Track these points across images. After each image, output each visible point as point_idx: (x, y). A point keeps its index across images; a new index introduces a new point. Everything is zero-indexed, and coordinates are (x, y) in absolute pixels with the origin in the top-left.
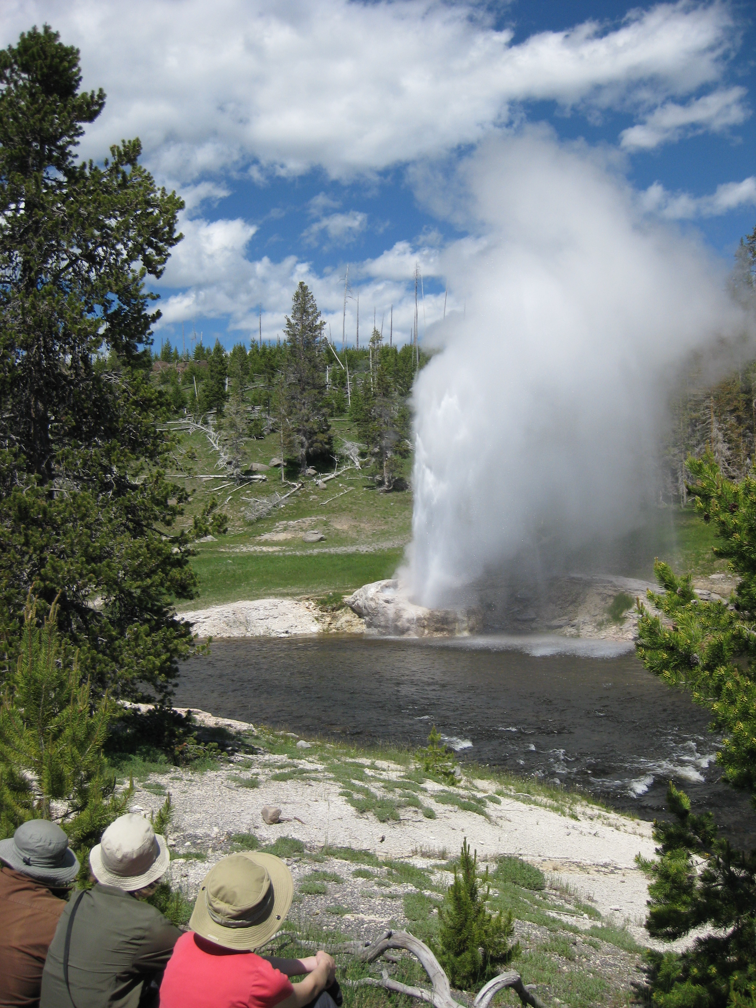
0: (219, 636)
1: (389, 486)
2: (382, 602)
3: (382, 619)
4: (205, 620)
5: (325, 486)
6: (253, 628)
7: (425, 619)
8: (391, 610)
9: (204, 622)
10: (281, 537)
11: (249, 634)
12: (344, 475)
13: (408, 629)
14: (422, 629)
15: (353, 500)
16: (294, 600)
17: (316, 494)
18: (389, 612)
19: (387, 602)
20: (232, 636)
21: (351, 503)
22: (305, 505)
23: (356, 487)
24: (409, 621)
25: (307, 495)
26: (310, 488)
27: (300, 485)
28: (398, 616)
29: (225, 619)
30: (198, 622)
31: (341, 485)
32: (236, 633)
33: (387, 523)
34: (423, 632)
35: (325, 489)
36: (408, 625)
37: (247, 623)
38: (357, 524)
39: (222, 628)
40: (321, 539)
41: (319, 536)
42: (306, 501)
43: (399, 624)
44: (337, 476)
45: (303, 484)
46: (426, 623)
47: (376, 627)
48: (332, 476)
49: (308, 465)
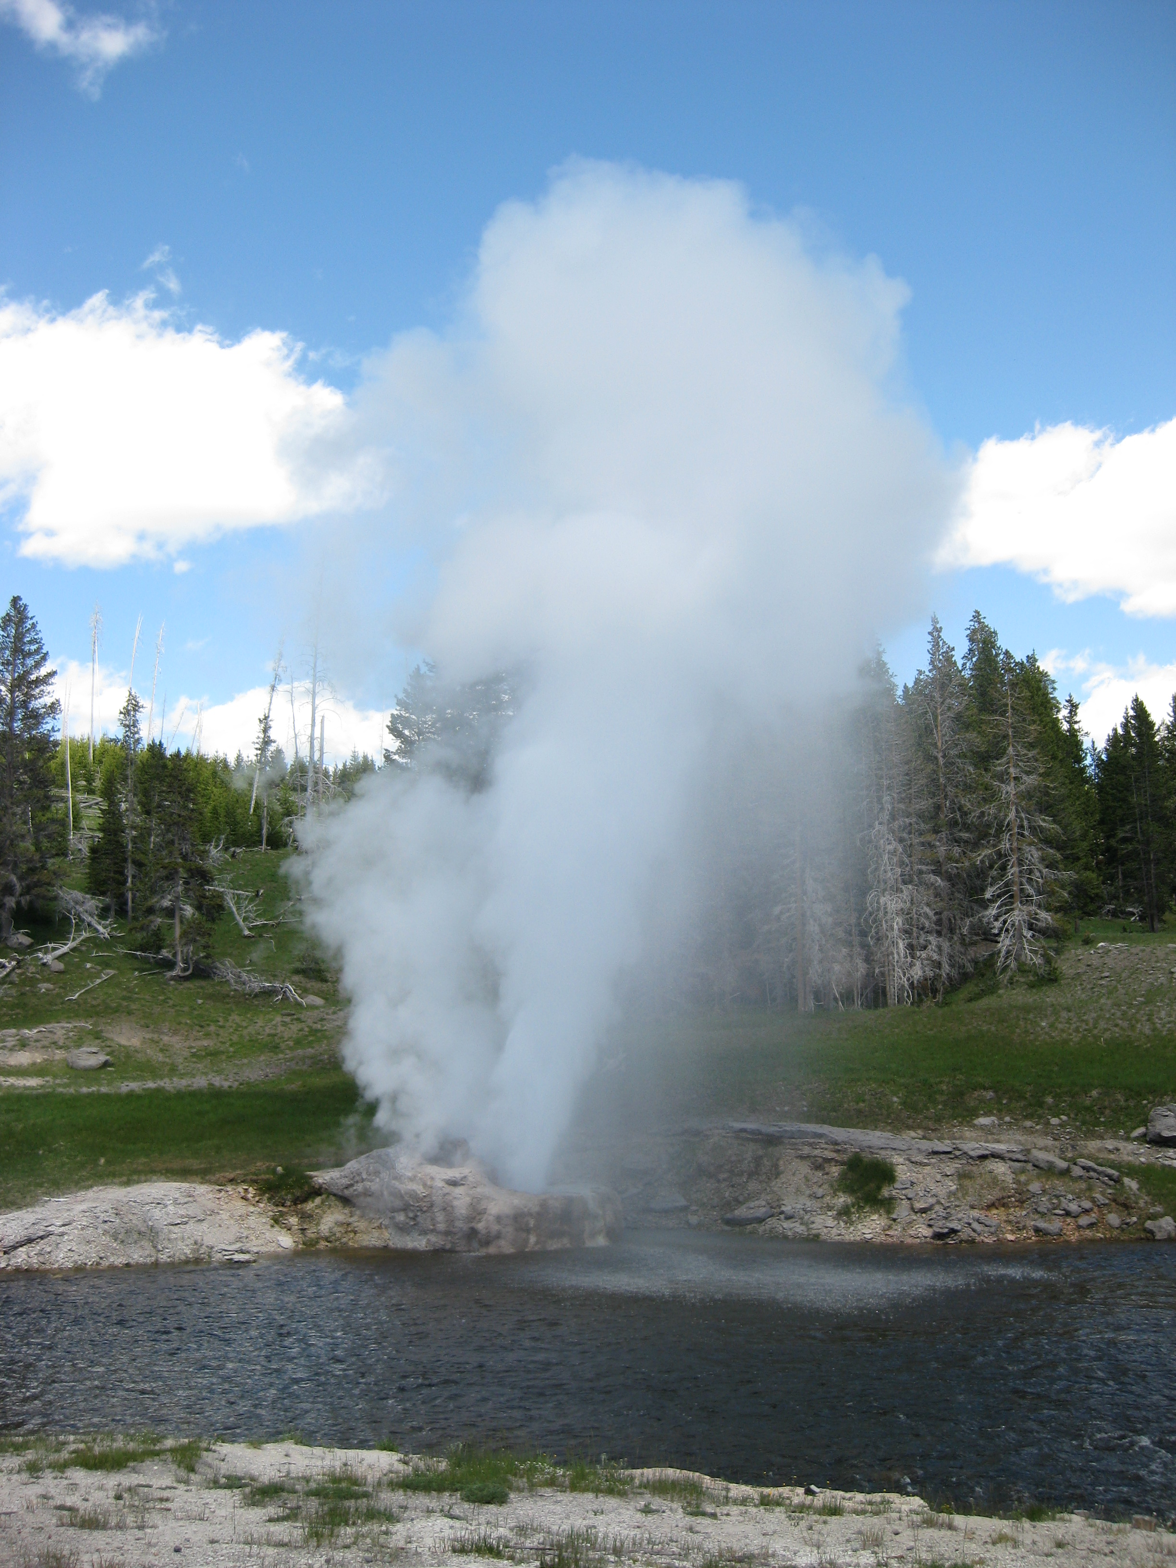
0: (105, 1263)
1: (185, 970)
2: (440, 1184)
3: (440, 1217)
4: (62, 1229)
5: (61, 966)
6: (166, 1243)
7: (530, 1215)
8: (461, 1199)
9: (62, 1234)
10: (23, 1058)
11: (163, 1258)
12: (84, 948)
13: (498, 1236)
14: (524, 1235)
15: (125, 993)
16: (210, 1182)
17: (48, 980)
18: (456, 1203)
19: (453, 1183)
20: (132, 1262)
21: (124, 998)
22: (34, 1001)
23: (118, 969)
24: (499, 1219)
25: (32, 982)
26: (32, 969)
27: (14, 963)
28: (476, 1212)
29: (106, 1226)
30: (50, 1234)
31: (89, 965)
32: (138, 1255)
33: (208, 1035)
34: (526, 1241)
35: (60, 972)
36: (495, 1228)
37: (150, 1234)
38: (156, 1036)
39: (106, 1247)
40: (106, 1064)
41: (102, 1058)
42: (35, 994)
43: (480, 1226)
44: (73, 950)
45: (19, 962)
46: (532, 1223)
47: (424, 1232)
48: (65, 949)
49: (17, 928)
